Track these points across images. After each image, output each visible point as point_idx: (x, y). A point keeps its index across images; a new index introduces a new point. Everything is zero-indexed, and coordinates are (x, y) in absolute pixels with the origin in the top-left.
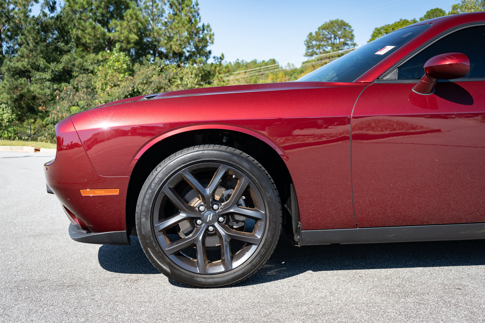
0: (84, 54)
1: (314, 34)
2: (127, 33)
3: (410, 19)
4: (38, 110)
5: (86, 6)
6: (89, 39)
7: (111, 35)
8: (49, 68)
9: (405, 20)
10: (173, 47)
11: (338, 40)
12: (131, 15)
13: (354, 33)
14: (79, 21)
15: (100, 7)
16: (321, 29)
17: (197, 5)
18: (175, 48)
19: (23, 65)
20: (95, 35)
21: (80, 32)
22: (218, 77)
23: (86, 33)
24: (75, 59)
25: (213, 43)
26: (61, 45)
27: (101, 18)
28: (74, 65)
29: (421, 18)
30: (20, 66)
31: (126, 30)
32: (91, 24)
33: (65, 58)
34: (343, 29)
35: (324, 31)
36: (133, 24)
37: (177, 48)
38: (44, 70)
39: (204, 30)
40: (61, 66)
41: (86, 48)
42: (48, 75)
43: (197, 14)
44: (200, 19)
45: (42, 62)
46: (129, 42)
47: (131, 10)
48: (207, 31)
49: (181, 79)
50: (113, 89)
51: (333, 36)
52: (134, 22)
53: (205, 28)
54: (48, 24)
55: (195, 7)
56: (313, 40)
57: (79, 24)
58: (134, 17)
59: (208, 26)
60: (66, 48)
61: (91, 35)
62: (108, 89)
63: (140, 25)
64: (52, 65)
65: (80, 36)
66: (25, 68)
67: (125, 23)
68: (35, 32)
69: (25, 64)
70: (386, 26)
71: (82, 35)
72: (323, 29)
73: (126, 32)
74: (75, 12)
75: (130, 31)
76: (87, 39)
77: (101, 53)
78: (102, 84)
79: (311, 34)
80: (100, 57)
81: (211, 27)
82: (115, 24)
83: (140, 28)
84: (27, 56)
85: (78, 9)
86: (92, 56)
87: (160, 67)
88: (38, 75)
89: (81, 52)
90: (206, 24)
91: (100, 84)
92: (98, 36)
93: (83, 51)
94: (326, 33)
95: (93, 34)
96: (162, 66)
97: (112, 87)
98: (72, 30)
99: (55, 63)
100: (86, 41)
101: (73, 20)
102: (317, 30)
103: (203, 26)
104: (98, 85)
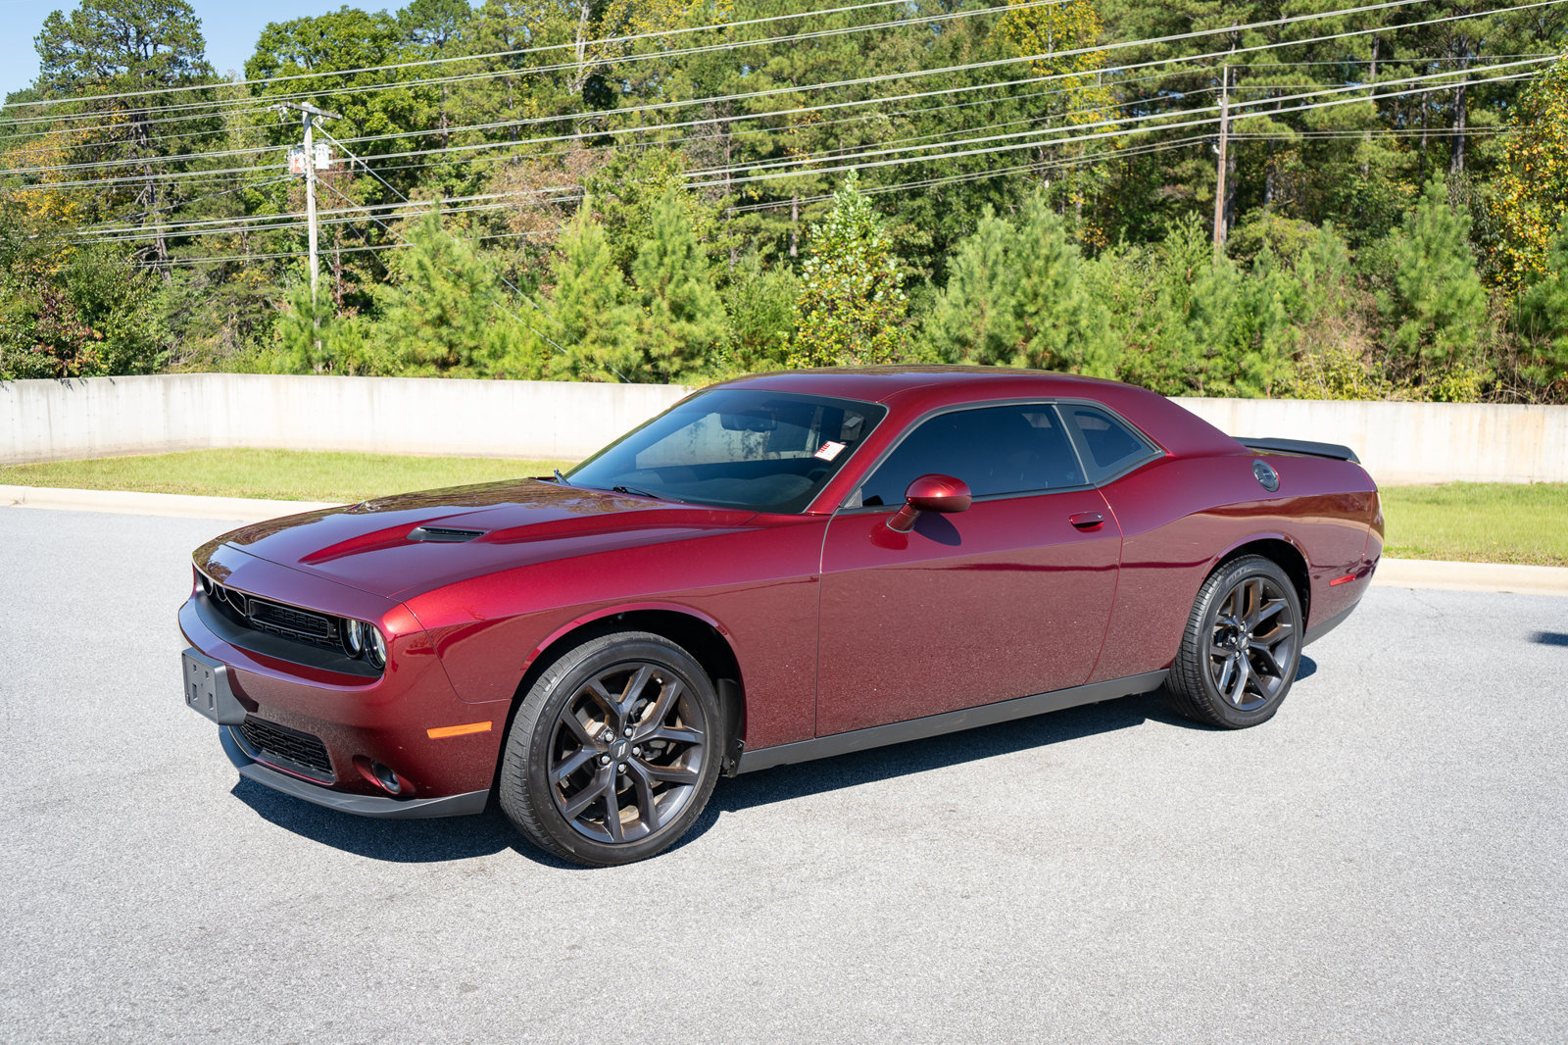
1: (68, 18)
3: (371, 10)
9: (357, 11)
11: (150, 48)
13: (202, 30)
29: (402, 10)
34: (165, 15)
35: (103, 13)
51: (133, 32)
56: (66, 39)
70: (300, 20)
79: (56, 17)
94: (112, 21)
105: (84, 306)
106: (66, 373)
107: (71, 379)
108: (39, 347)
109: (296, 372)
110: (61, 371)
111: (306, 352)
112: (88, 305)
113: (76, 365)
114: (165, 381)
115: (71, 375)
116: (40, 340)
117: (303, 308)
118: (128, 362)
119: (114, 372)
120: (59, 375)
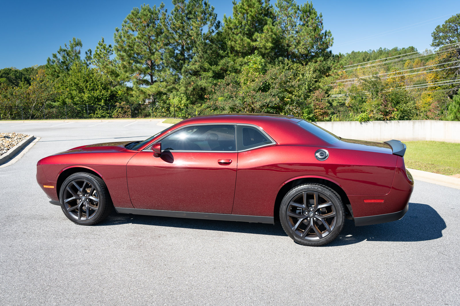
0: (236, 58)
1: (441, 27)
2: (265, 42)
4: (204, 97)
5: (238, 25)
6: (239, 47)
7: (254, 44)
8: (211, 69)
10: (300, 50)
12: (267, 29)
14: (233, 35)
15: (248, 24)
16: (448, 22)
17: (321, 17)
18: (302, 51)
19: (195, 68)
20: (243, 45)
21: (233, 43)
22: (333, 72)
23: (237, 44)
24: (228, 62)
25: (332, 45)
26: (221, 52)
27: (247, 32)
28: (228, 66)
30: (193, 68)
31: (264, 40)
32: (240, 37)
33: (222, 62)
35: (451, 24)
36: (269, 36)
37: (303, 50)
38: (208, 71)
39: (326, 35)
40: (219, 68)
41: (237, 53)
42: (210, 74)
43: (321, 24)
44: (323, 27)
45: (206, 65)
46: (266, 49)
47: (268, 26)
48: (328, 36)
49: (303, 75)
50: (251, 83)
52: (270, 33)
53: (327, 34)
54: (213, 38)
55: (319, 18)
56: (440, 32)
57: (233, 37)
58: (270, 30)
59: (329, 33)
60: (224, 54)
61: (240, 45)
62: (248, 83)
63: (274, 36)
64: (213, 68)
65: (233, 45)
66: (196, 69)
67: (263, 35)
68: (203, 45)
69: (196, 66)
71: (234, 45)
72: (450, 22)
73: (263, 42)
74: (231, 29)
75: (267, 41)
76: (238, 48)
77: (246, 57)
78: (245, 80)
79: (438, 27)
80: (245, 60)
81: (332, 33)
82: (257, 36)
83: (274, 38)
84: (198, 61)
85: (232, 27)
86: (241, 59)
87: (288, 65)
88: (204, 74)
89: (233, 57)
90: (328, 31)
91: (243, 80)
92: (245, 45)
93: (235, 56)
95: (241, 44)
96: (289, 65)
97: (251, 82)
98: (228, 42)
99: (215, 66)
100: (237, 49)
101: (229, 35)
102: (445, 24)
103: (326, 32)
104: (242, 81)
105: (394, 103)
106: (386, 119)
107: (387, 121)
108: (380, 113)
109: (453, 120)
110: (385, 119)
111: (456, 114)
112: (395, 102)
113: (389, 117)
114: (413, 122)
115: (387, 120)
116: (381, 111)
117: (457, 101)
118: (404, 117)
119: (400, 120)
120: (384, 120)
